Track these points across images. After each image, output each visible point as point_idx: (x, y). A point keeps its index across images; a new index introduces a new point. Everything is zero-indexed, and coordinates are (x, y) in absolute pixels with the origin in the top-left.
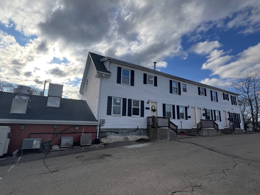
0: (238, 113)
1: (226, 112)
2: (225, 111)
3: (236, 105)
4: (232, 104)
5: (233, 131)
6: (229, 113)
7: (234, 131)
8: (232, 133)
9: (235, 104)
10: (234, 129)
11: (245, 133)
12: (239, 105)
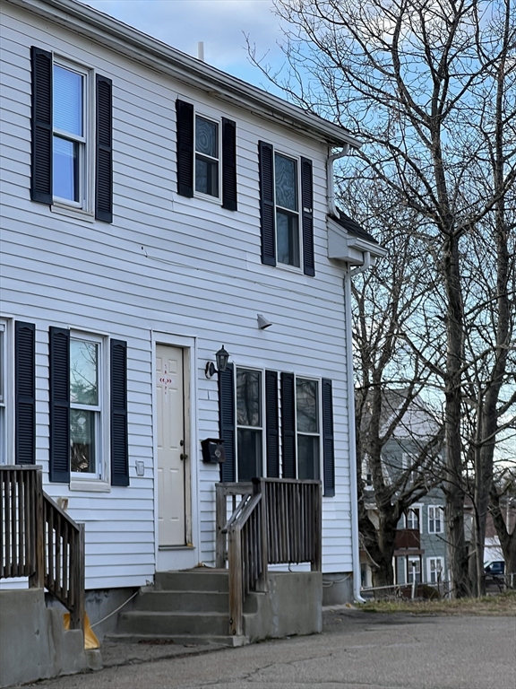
0: (317, 375)
1: (196, 363)
2: (183, 349)
3: (310, 270)
4: (268, 257)
5: (246, 595)
6: (222, 370)
7: (249, 605)
8: (228, 627)
9: (291, 259)
10: (255, 579)
11: (367, 615)
12: (339, 273)
